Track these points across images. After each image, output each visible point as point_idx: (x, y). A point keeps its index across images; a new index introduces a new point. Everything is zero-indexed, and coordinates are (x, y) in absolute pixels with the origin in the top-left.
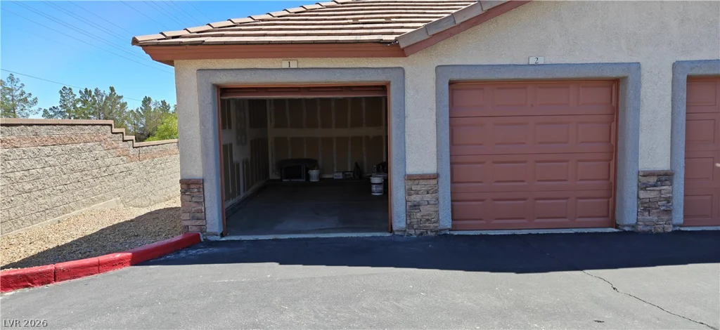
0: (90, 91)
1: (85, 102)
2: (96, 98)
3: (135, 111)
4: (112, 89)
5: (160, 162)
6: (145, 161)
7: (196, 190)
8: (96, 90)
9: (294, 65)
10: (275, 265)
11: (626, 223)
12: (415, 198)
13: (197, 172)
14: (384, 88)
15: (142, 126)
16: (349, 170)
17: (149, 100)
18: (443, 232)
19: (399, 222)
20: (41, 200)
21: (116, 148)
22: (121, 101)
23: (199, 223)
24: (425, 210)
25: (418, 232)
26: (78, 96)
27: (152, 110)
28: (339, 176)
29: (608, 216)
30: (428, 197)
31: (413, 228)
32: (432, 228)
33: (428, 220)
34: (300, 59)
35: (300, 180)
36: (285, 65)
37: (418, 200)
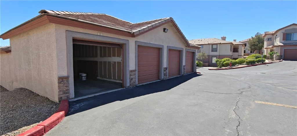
7: (66, 81)
11: (162, 78)
13: (65, 74)
19: (128, 84)
23: (66, 95)
24: (133, 80)
30: (134, 76)
31: (131, 85)
32: (135, 85)
37: (132, 77)
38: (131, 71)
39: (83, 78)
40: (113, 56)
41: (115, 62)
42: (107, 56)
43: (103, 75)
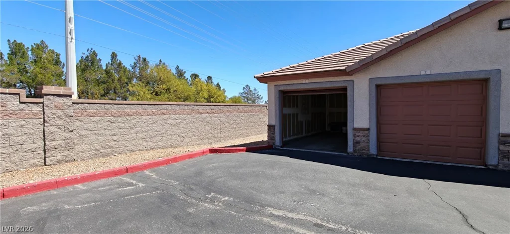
7: (272, 129)
9: (307, 81)
10: (288, 158)
11: (489, 164)
12: (358, 139)
13: (273, 123)
14: (345, 89)
18: (372, 156)
19: (350, 149)
20: (239, 131)
23: (273, 141)
24: (362, 144)
25: (359, 154)
29: (480, 159)
30: (364, 139)
31: (356, 152)
33: (364, 149)
34: (310, 79)
35: (338, 132)
36: (304, 81)
38: (357, 128)
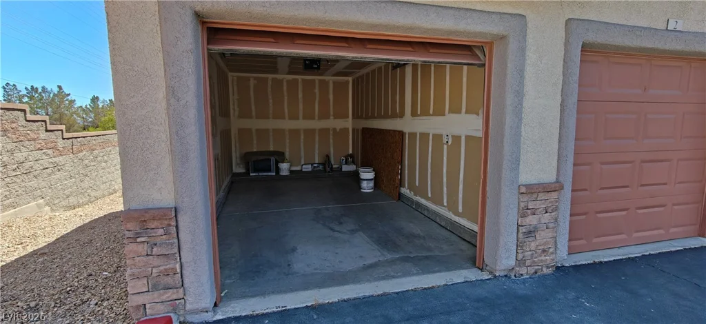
0: (37, 88)
1: (31, 98)
2: (43, 95)
3: (84, 107)
4: (60, 87)
5: (101, 154)
6: (80, 155)
7: (161, 231)
8: (43, 88)
15: (90, 120)
16: (317, 162)
17: (97, 98)
19: (508, 257)
21: (34, 140)
22: (69, 98)
23: (170, 295)
24: (542, 237)
26: (24, 92)
27: (101, 106)
28: (308, 168)
30: (547, 218)
31: (525, 265)
32: (548, 262)
33: (544, 251)
35: (270, 174)
37: (531, 220)
38: (528, 186)
39: (364, 184)
40: (451, 111)
41: (457, 139)
42: (431, 112)
43: (417, 185)
